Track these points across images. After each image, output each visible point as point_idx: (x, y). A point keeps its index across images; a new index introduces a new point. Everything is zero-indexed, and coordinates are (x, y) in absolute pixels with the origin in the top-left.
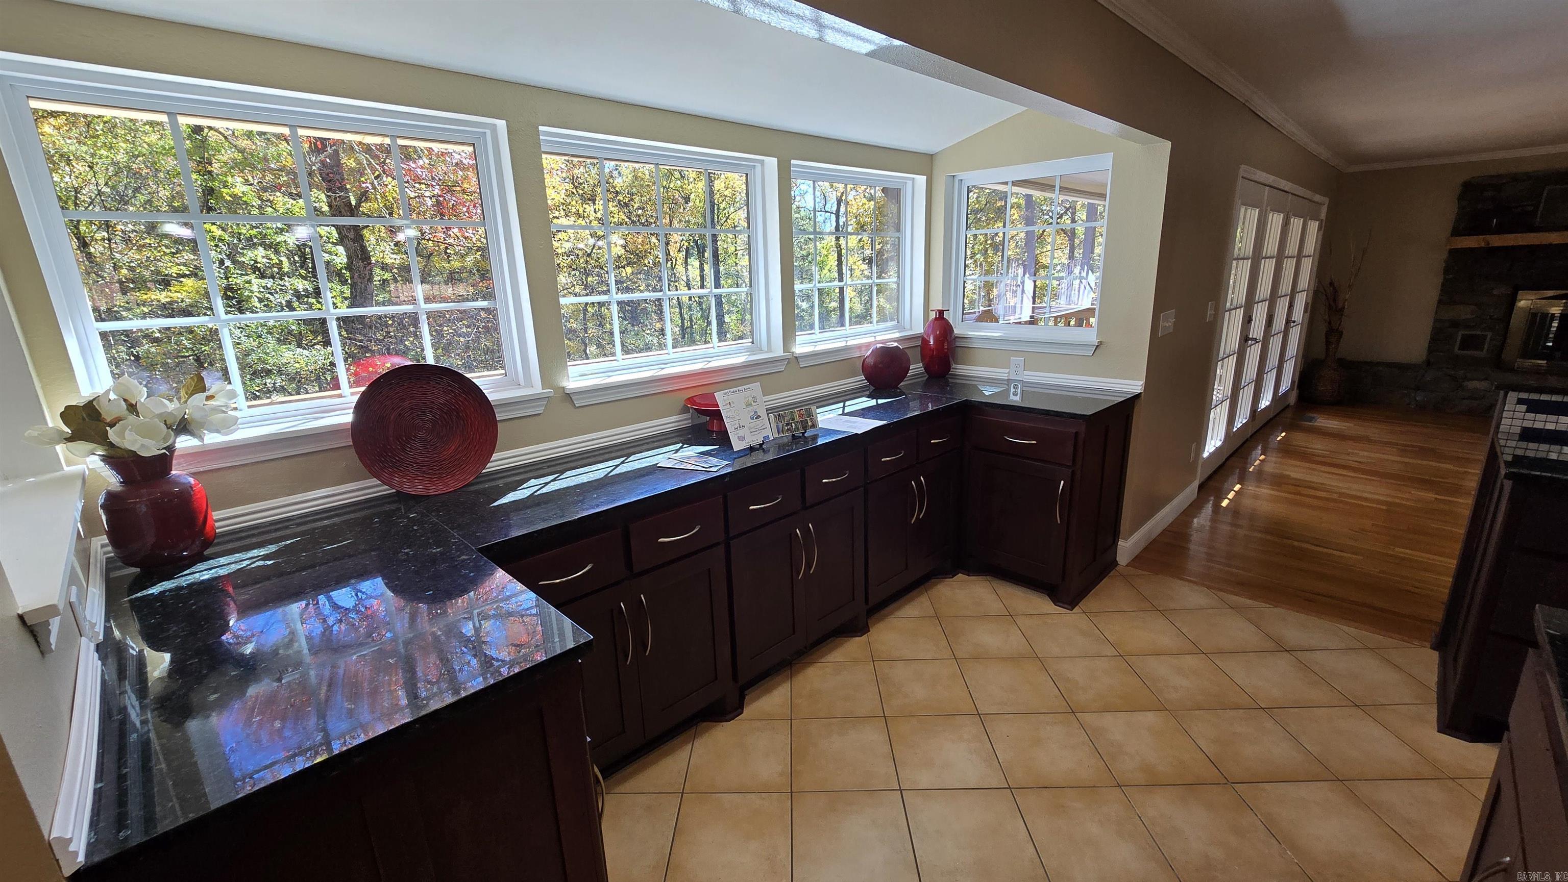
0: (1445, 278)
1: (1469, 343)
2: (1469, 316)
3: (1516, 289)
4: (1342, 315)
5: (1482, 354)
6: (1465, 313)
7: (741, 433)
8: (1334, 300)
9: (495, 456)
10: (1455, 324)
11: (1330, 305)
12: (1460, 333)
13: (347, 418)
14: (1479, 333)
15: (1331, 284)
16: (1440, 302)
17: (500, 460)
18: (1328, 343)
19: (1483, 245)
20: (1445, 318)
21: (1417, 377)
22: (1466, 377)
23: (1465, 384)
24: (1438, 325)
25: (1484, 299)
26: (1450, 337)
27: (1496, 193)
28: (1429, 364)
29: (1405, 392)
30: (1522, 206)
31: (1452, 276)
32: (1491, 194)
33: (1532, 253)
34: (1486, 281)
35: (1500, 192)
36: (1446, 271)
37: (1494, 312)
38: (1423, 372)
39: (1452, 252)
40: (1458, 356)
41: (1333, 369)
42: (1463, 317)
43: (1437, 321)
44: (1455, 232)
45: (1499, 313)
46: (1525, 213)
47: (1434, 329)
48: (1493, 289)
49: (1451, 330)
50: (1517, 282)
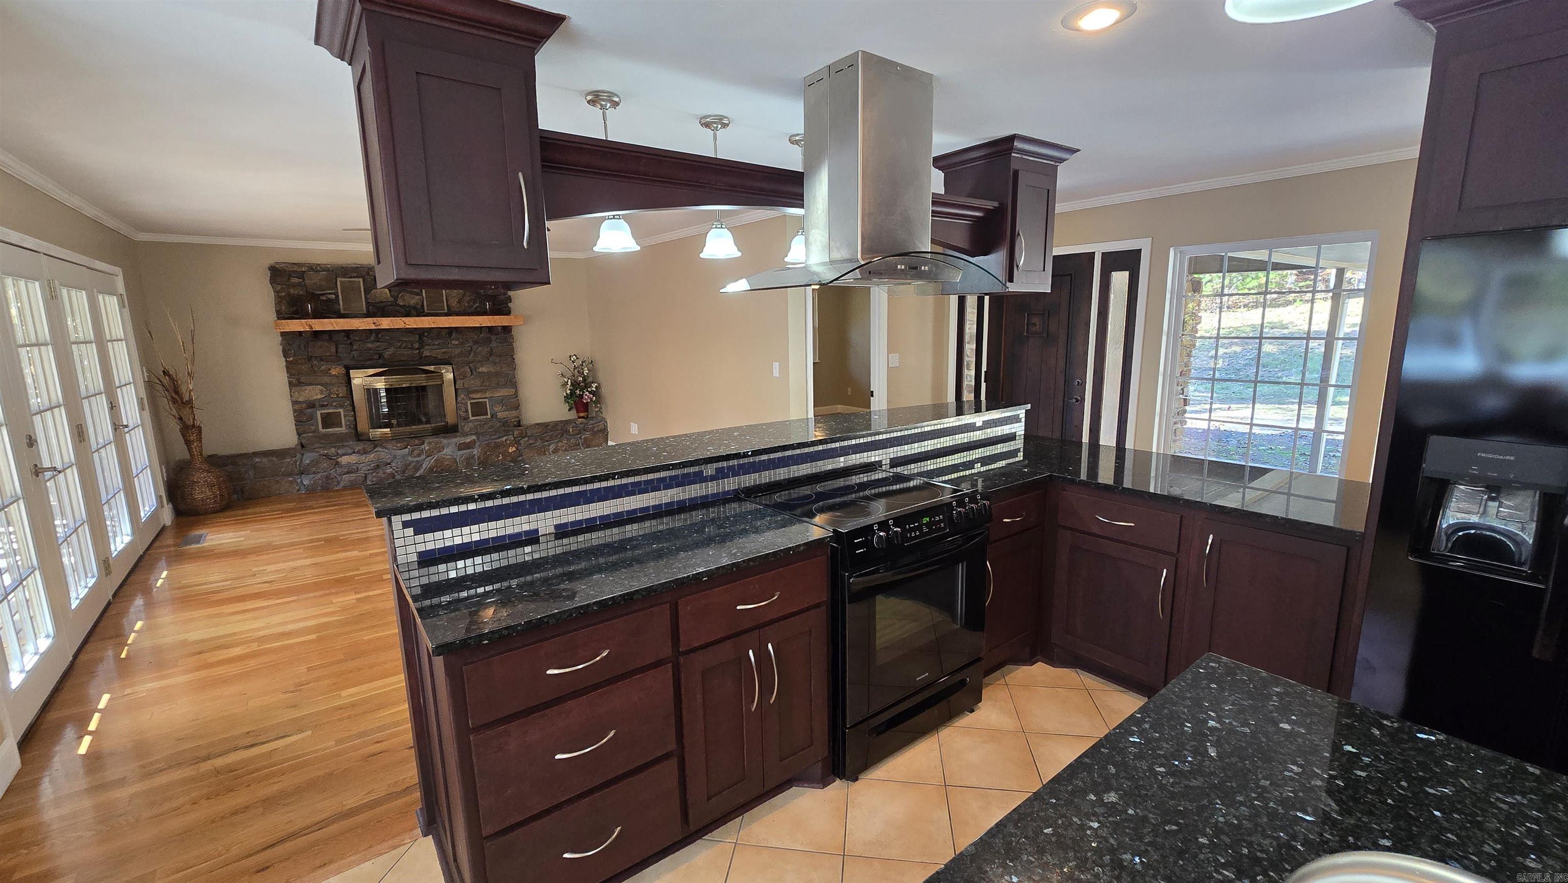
0: (286, 361)
1: (329, 420)
2: (319, 396)
3: (348, 368)
4: (192, 407)
5: (343, 429)
6: (314, 393)
8: (177, 392)
10: (312, 405)
11: (172, 397)
12: (319, 413)
14: (332, 411)
15: (165, 372)
16: (290, 383)
18: (188, 443)
19: (308, 328)
20: (301, 399)
21: (296, 462)
22: (338, 453)
23: (339, 460)
24: (297, 407)
25: (326, 379)
26: (312, 417)
27: (301, 280)
28: (303, 446)
29: (291, 479)
30: (325, 294)
31: (291, 359)
32: (295, 280)
33: (348, 337)
34: (322, 363)
35: (304, 280)
36: (285, 354)
37: (337, 391)
38: (299, 456)
39: (283, 334)
40: (325, 435)
41: (204, 471)
42: (315, 397)
43: (294, 403)
44: (281, 316)
45: (342, 391)
46: (330, 300)
47: (295, 411)
48: (330, 369)
49: (310, 410)
50: (346, 362)
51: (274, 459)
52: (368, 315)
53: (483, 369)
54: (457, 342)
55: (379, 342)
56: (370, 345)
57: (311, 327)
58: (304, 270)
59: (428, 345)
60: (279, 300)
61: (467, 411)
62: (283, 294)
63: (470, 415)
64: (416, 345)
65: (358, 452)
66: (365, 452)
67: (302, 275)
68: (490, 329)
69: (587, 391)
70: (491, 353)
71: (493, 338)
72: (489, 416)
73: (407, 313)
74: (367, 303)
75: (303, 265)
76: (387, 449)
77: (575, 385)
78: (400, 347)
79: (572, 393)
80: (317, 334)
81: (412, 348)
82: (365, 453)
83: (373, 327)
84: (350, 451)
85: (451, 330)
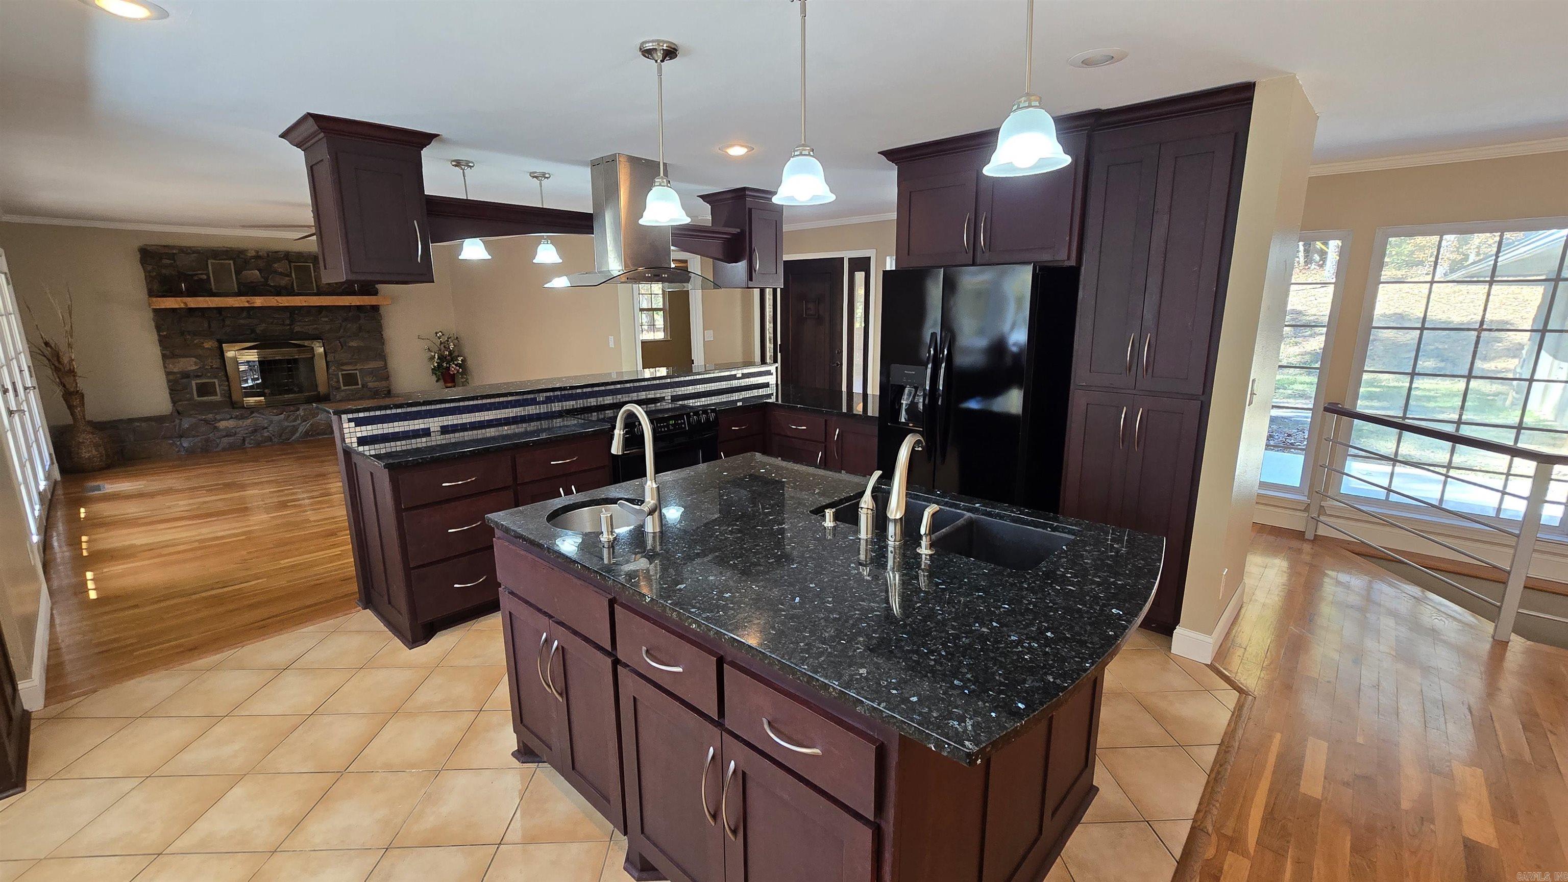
0: (159, 335)
1: (204, 390)
2: (194, 368)
3: (220, 342)
4: (74, 376)
5: (218, 398)
6: (188, 364)
8: (59, 362)
10: (186, 375)
11: (55, 366)
12: (194, 383)
14: (207, 381)
15: (47, 344)
16: (164, 356)
18: (71, 407)
19: (182, 306)
20: (175, 370)
21: (175, 426)
22: (215, 418)
23: (217, 425)
24: (171, 377)
25: (200, 352)
26: (186, 387)
27: (172, 262)
28: (178, 413)
29: (171, 441)
30: (197, 274)
31: (165, 333)
32: (168, 262)
33: (220, 314)
34: (195, 337)
35: (175, 261)
36: (158, 328)
37: (212, 362)
38: (177, 421)
39: (157, 312)
40: (200, 403)
41: (89, 433)
42: (190, 368)
43: (168, 374)
44: (151, 294)
45: (216, 363)
46: (202, 280)
47: (169, 381)
48: (203, 343)
49: (184, 380)
50: (218, 337)
51: (153, 423)
52: (240, 294)
53: (353, 344)
54: (326, 319)
55: (251, 318)
56: (242, 321)
57: (185, 304)
58: (174, 252)
59: (299, 321)
60: (149, 279)
61: (338, 382)
62: (155, 274)
63: (342, 386)
64: (288, 322)
65: (237, 418)
66: (242, 417)
67: (172, 257)
68: (359, 308)
69: (454, 364)
70: (360, 329)
71: (362, 315)
72: (360, 386)
73: (278, 293)
74: (239, 283)
75: (173, 247)
76: (263, 415)
77: (442, 358)
78: (272, 323)
79: (439, 365)
80: (191, 311)
81: (284, 325)
82: (242, 419)
83: (247, 305)
84: (229, 417)
85: (321, 309)
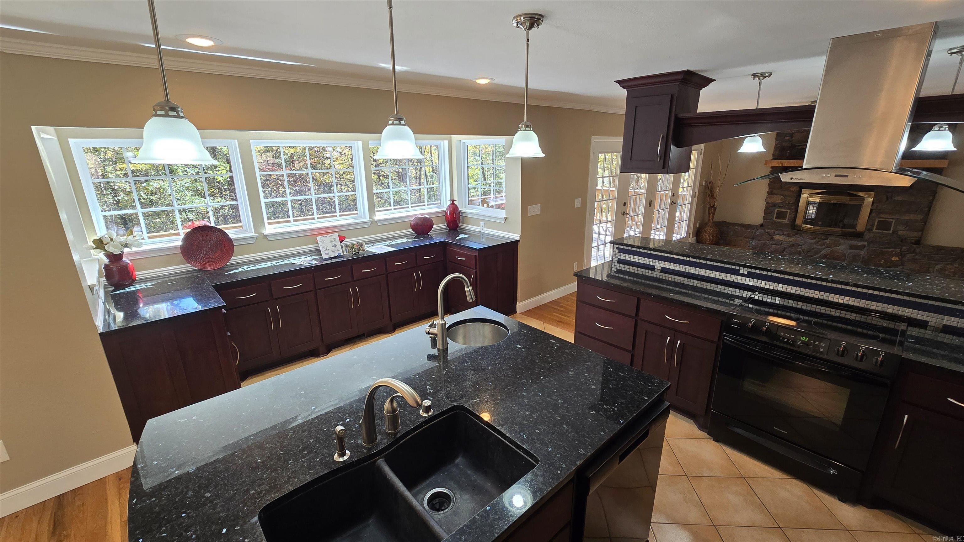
2: (780, 201)
3: (801, 188)
4: (716, 199)
5: (785, 221)
6: (778, 199)
7: (327, 252)
8: (711, 191)
9: (232, 258)
10: (774, 205)
12: (776, 210)
13: (180, 243)
14: (784, 210)
15: (710, 182)
16: (768, 193)
17: (234, 259)
18: (709, 214)
20: (770, 202)
21: (753, 232)
22: (775, 233)
23: (774, 237)
24: (768, 205)
25: (786, 193)
26: (772, 212)
28: (761, 226)
37: (792, 199)
38: (755, 230)
39: (772, 167)
40: (774, 222)
41: (710, 227)
42: (777, 202)
47: (766, 207)
48: (790, 188)
51: (745, 228)
60: (776, 150)
61: (874, 226)
62: (779, 146)
63: (875, 229)
82: (791, 236)
